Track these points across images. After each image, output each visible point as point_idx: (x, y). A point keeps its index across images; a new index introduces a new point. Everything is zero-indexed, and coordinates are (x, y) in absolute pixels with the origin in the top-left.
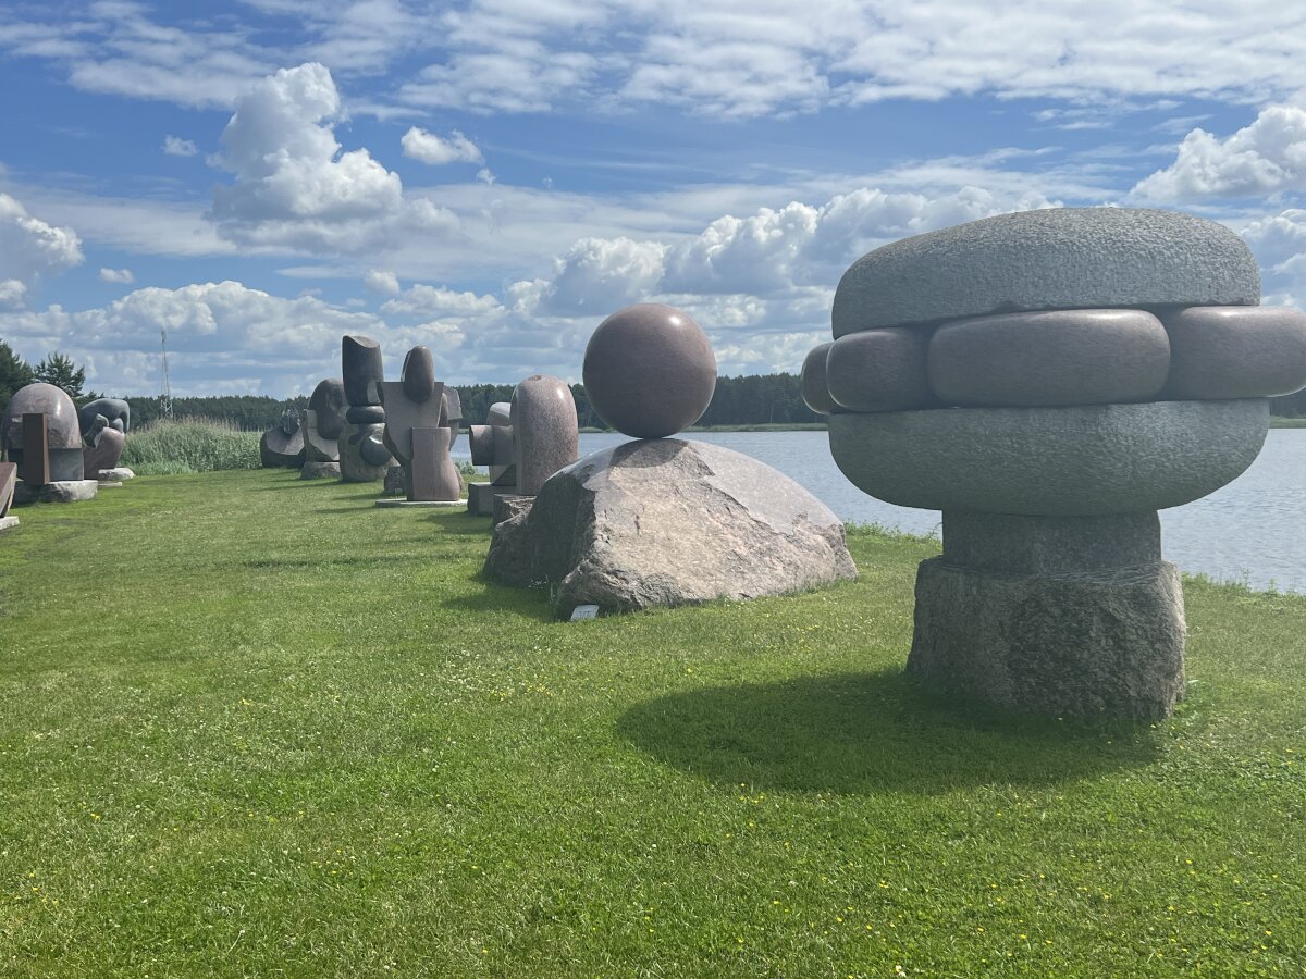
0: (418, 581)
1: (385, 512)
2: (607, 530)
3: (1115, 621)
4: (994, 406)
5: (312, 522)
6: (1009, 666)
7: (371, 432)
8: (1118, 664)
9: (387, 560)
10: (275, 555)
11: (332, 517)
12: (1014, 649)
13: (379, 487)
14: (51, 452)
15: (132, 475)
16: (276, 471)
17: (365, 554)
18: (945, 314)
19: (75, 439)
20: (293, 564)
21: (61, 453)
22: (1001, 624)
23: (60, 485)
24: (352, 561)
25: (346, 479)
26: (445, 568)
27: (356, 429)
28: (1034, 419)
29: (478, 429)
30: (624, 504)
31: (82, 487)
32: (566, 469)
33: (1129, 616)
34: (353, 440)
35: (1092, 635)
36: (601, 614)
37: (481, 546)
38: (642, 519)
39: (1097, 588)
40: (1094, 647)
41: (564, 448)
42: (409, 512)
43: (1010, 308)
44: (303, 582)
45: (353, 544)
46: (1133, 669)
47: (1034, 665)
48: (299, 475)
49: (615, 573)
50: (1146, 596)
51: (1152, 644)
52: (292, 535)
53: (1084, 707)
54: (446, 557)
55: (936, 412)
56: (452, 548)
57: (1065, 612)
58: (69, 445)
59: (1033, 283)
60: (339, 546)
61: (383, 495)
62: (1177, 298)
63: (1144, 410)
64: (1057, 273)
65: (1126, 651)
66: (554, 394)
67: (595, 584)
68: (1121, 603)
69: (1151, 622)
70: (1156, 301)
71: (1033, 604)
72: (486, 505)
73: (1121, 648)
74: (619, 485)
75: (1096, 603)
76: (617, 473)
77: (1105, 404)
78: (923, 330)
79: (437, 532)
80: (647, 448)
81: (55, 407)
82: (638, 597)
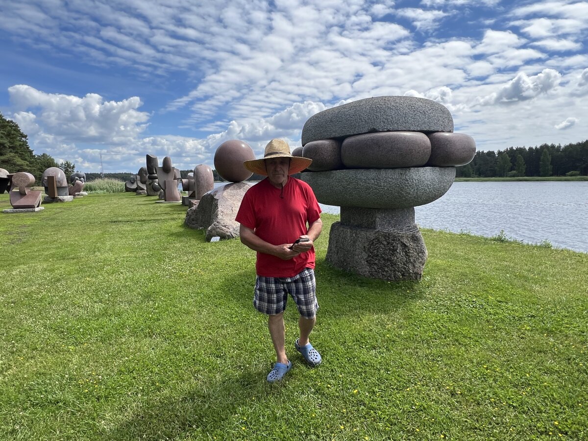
0: (163, 227)
1: (158, 204)
2: (222, 212)
3: (406, 246)
4: (367, 168)
5: (135, 208)
6: (367, 262)
7: (155, 182)
8: (406, 261)
9: (154, 220)
10: (120, 219)
11: (142, 206)
12: (369, 256)
13: (157, 197)
14: (57, 187)
15: (87, 194)
16: (129, 193)
17: (148, 218)
18: (348, 134)
19: (65, 184)
20: (125, 222)
21: (60, 188)
22: (364, 247)
23: (60, 197)
24: (144, 220)
25: (148, 195)
26: (172, 223)
27: (151, 181)
28: (383, 173)
29: (184, 181)
30: (227, 203)
31: (68, 198)
32: (209, 192)
33: (410, 244)
34: (150, 184)
35: (398, 251)
36: (221, 239)
37: (184, 216)
38: (233, 208)
39: (400, 235)
40: (398, 255)
41: (209, 186)
42: (165, 205)
43: (374, 131)
44: (127, 228)
45: (145, 215)
46: (411, 263)
47: (376, 262)
48: (135, 194)
49: (225, 226)
50: (416, 237)
51: (418, 254)
52: (127, 212)
53: (394, 276)
54: (173, 219)
55: (345, 170)
56: (175, 216)
57: (388, 243)
58: (63, 186)
59: (383, 121)
60: (141, 216)
61: (158, 200)
62: (432, 129)
63: (422, 169)
64: (392, 117)
65: (409, 256)
66: (206, 170)
67: (218, 230)
68: (408, 240)
69: (418, 246)
70: (426, 129)
71: (377, 240)
72: (187, 203)
73: (407, 255)
74: (226, 197)
75: (399, 240)
76: (225, 193)
77: (409, 167)
78: (339, 140)
79: (171, 211)
80: (235, 185)
81: (58, 174)
82: (233, 234)
